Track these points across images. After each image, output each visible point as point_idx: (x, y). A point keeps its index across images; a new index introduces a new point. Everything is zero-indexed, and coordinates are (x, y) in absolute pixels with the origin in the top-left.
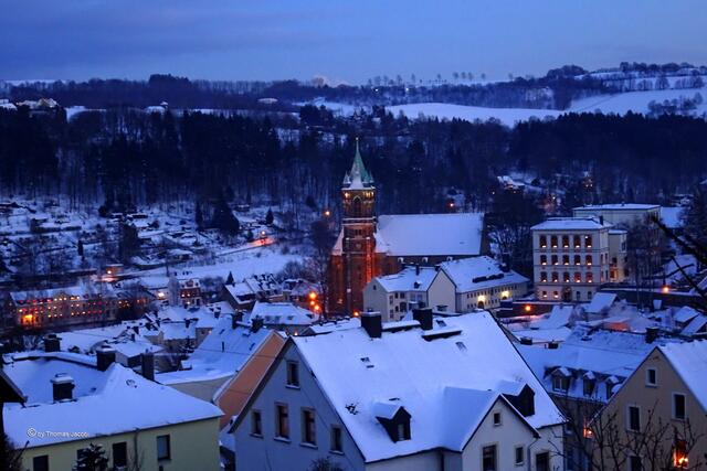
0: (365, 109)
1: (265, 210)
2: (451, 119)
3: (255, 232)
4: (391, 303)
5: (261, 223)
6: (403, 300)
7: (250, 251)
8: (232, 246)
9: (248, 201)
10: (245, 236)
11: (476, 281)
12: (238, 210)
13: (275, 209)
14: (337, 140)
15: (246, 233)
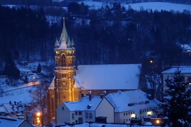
0: (109, 5)
1: (37, 64)
2: (160, 11)
3: (29, 78)
4: (73, 118)
5: (34, 72)
6: (81, 116)
7: (25, 89)
8: (15, 85)
9: (28, 59)
10: (23, 80)
11: (130, 105)
12: (21, 64)
13: (42, 64)
14: (83, 22)
15: (24, 78)
